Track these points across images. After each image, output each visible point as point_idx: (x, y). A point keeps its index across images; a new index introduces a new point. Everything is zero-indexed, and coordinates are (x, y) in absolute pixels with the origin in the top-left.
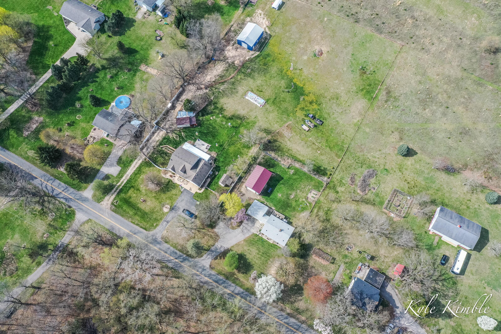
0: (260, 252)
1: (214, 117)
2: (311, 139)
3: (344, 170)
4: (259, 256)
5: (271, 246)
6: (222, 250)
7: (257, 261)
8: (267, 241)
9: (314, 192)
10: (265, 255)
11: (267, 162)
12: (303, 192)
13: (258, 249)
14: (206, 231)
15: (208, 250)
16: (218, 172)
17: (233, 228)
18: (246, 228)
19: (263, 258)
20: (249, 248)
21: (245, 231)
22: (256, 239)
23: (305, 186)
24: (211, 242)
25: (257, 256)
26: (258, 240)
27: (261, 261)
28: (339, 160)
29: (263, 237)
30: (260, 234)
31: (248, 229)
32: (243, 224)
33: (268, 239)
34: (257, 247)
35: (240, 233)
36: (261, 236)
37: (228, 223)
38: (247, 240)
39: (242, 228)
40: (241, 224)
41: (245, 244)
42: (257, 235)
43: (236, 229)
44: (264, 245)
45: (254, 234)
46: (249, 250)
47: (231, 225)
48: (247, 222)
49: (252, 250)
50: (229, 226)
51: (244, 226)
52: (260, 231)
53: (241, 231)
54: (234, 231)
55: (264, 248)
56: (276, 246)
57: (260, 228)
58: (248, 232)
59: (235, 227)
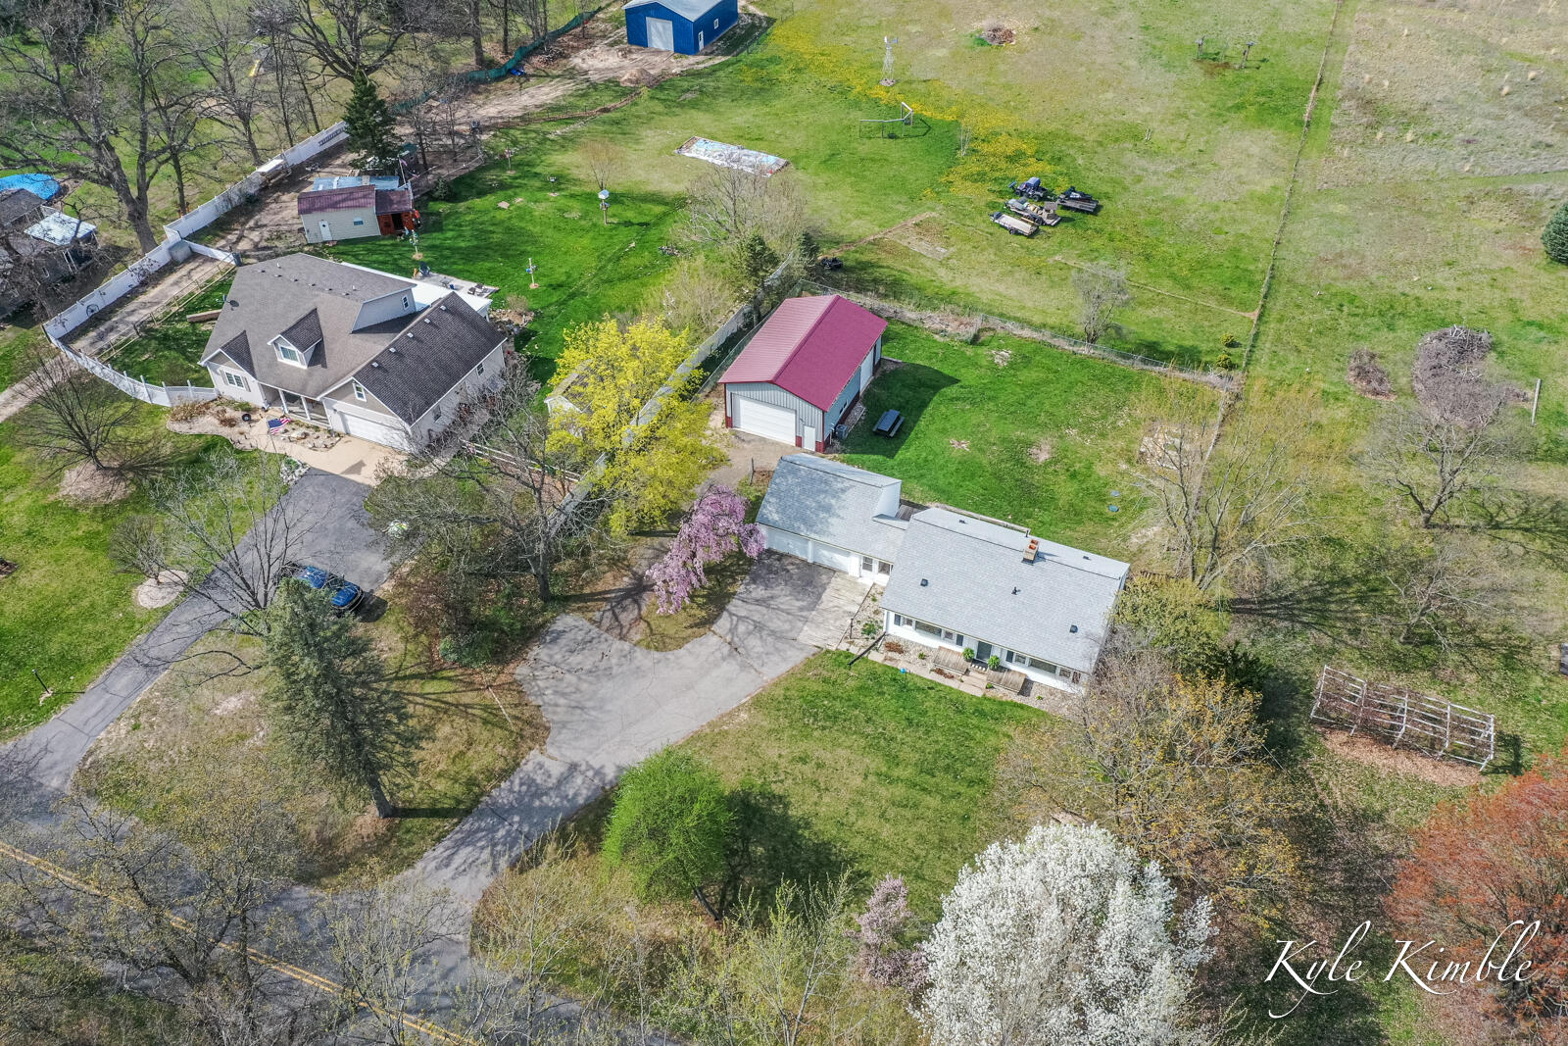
0: (894, 760)
1: (519, 200)
2: (1058, 258)
3: (1303, 348)
4: (899, 791)
5: (982, 714)
6: (581, 790)
7: (886, 832)
8: (933, 686)
9: (1169, 430)
10: (943, 780)
12: (1103, 436)
13: (882, 745)
14: (451, 686)
15: (458, 811)
17: (659, 642)
18: (759, 627)
19: (933, 802)
20: (804, 746)
21: (755, 644)
22: (852, 683)
23: (1105, 410)
24: (487, 755)
25: (884, 792)
26: (860, 688)
27: (921, 827)
28: (1254, 315)
29: (901, 666)
30: (873, 652)
31: (773, 633)
32: (735, 606)
33: (940, 672)
34: (869, 730)
35: (717, 666)
36: (888, 663)
37: (617, 619)
38: (781, 698)
39: (733, 630)
40: (722, 609)
41: (764, 723)
42: (848, 655)
43: (688, 646)
44: (924, 713)
45: (828, 651)
46: (805, 763)
47: (643, 625)
48: (759, 592)
49: (827, 757)
50: (625, 631)
51: (743, 613)
52: (869, 630)
53: (726, 649)
54: (670, 655)
55: (927, 732)
56: (1019, 712)
57: (869, 613)
58: (779, 645)
59: (672, 632)
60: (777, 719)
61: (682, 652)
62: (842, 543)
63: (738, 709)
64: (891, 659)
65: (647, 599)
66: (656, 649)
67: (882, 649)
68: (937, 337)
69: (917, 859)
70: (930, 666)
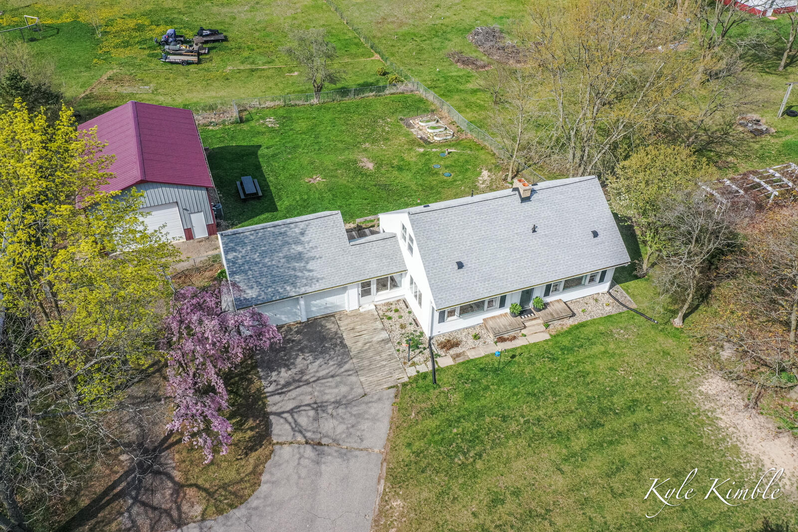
0: (561, 437)
4: (596, 464)
7: (635, 507)
9: (418, 120)
10: (612, 423)
12: (387, 139)
17: (228, 497)
18: (319, 407)
19: (628, 448)
20: (483, 485)
21: (328, 425)
22: (456, 397)
23: (370, 127)
25: (589, 472)
26: (467, 396)
29: (472, 355)
30: (438, 359)
31: (338, 403)
32: (274, 404)
33: (502, 340)
34: (514, 427)
35: (319, 474)
36: (460, 360)
37: (154, 509)
38: (413, 457)
39: (297, 429)
40: (264, 418)
41: (425, 495)
42: (424, 376)
43: (264, 478)
44: (533, 380)
45: (404, 385)
46: (503, 502)
47: (191, 492)
48: (284, 375)
49: (510, 480)
50: (175, 514)
51: (290, 405)
52: (414, 343)
53: (309, 451)
54: (254, 502)
55: (555, 394)
56: (586, 331)
57: (397, 332)
58: (355, 410)
59: (232, 475)
60: (432, 481)
61: (264, 488)
62: (338, 281)
63: (385, 501)
64: (458, 355)
65: (172, 460)
66: (232, 506)
67: (442, 353)
68: (211, 128)
69: (684, 510)
70: (491, 338)
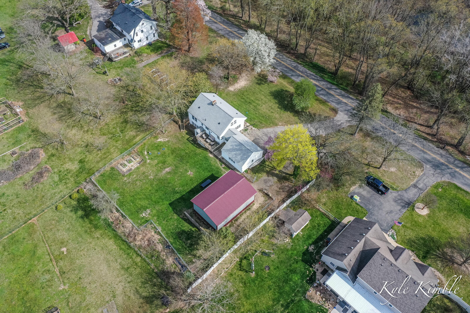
2: (62, 287)
3: (40, 198)
9: (125, 170)
11: (191, 245)
12: (144, 173)
16: (307, 250)
23: (134, 182)
28: (34, 220)
